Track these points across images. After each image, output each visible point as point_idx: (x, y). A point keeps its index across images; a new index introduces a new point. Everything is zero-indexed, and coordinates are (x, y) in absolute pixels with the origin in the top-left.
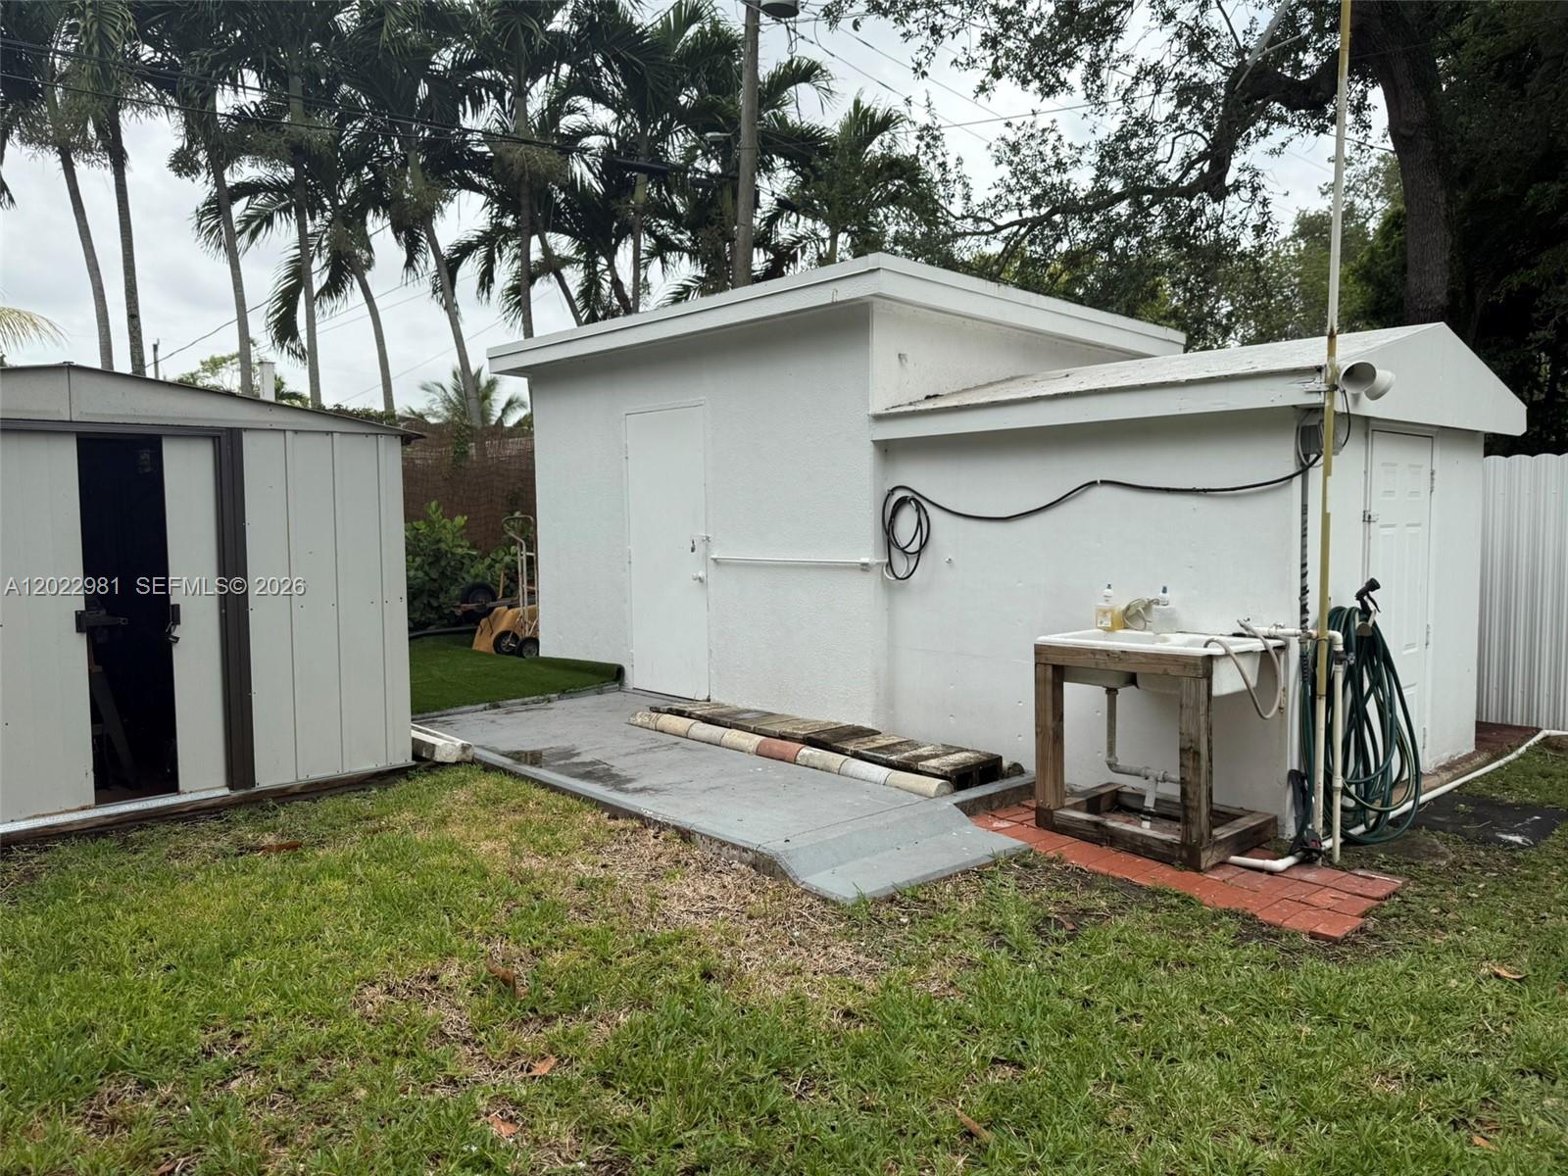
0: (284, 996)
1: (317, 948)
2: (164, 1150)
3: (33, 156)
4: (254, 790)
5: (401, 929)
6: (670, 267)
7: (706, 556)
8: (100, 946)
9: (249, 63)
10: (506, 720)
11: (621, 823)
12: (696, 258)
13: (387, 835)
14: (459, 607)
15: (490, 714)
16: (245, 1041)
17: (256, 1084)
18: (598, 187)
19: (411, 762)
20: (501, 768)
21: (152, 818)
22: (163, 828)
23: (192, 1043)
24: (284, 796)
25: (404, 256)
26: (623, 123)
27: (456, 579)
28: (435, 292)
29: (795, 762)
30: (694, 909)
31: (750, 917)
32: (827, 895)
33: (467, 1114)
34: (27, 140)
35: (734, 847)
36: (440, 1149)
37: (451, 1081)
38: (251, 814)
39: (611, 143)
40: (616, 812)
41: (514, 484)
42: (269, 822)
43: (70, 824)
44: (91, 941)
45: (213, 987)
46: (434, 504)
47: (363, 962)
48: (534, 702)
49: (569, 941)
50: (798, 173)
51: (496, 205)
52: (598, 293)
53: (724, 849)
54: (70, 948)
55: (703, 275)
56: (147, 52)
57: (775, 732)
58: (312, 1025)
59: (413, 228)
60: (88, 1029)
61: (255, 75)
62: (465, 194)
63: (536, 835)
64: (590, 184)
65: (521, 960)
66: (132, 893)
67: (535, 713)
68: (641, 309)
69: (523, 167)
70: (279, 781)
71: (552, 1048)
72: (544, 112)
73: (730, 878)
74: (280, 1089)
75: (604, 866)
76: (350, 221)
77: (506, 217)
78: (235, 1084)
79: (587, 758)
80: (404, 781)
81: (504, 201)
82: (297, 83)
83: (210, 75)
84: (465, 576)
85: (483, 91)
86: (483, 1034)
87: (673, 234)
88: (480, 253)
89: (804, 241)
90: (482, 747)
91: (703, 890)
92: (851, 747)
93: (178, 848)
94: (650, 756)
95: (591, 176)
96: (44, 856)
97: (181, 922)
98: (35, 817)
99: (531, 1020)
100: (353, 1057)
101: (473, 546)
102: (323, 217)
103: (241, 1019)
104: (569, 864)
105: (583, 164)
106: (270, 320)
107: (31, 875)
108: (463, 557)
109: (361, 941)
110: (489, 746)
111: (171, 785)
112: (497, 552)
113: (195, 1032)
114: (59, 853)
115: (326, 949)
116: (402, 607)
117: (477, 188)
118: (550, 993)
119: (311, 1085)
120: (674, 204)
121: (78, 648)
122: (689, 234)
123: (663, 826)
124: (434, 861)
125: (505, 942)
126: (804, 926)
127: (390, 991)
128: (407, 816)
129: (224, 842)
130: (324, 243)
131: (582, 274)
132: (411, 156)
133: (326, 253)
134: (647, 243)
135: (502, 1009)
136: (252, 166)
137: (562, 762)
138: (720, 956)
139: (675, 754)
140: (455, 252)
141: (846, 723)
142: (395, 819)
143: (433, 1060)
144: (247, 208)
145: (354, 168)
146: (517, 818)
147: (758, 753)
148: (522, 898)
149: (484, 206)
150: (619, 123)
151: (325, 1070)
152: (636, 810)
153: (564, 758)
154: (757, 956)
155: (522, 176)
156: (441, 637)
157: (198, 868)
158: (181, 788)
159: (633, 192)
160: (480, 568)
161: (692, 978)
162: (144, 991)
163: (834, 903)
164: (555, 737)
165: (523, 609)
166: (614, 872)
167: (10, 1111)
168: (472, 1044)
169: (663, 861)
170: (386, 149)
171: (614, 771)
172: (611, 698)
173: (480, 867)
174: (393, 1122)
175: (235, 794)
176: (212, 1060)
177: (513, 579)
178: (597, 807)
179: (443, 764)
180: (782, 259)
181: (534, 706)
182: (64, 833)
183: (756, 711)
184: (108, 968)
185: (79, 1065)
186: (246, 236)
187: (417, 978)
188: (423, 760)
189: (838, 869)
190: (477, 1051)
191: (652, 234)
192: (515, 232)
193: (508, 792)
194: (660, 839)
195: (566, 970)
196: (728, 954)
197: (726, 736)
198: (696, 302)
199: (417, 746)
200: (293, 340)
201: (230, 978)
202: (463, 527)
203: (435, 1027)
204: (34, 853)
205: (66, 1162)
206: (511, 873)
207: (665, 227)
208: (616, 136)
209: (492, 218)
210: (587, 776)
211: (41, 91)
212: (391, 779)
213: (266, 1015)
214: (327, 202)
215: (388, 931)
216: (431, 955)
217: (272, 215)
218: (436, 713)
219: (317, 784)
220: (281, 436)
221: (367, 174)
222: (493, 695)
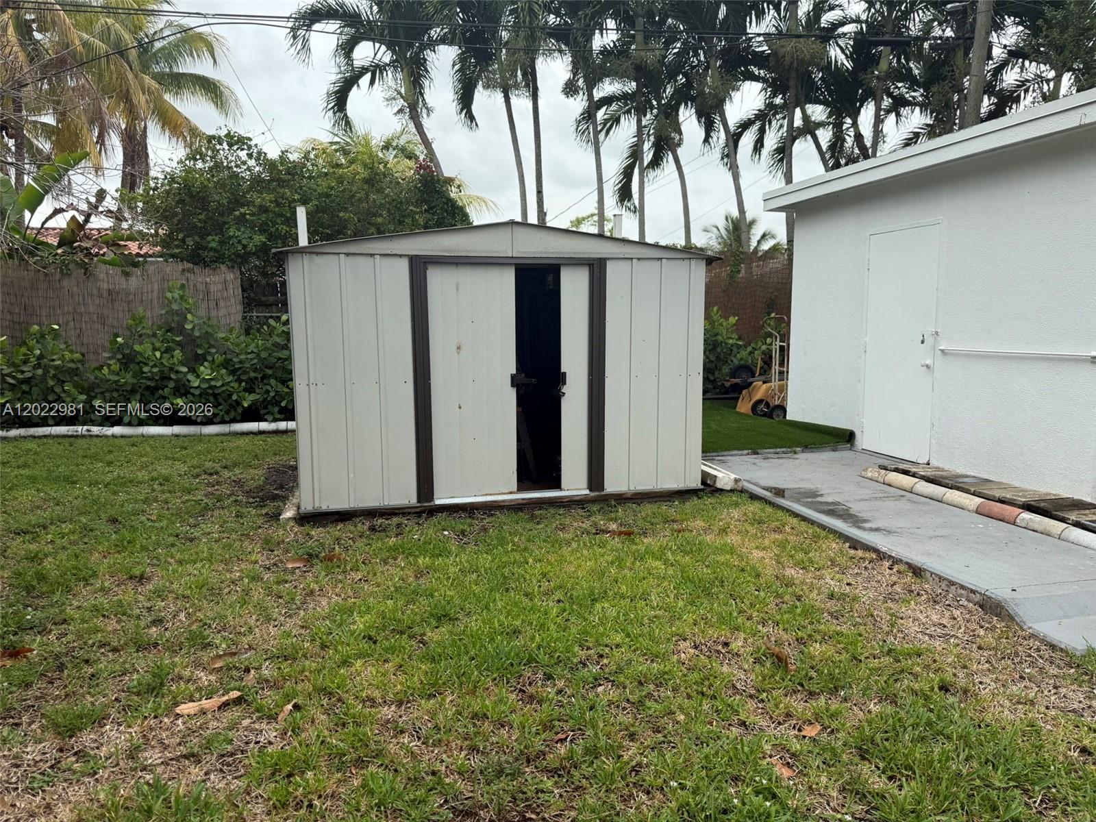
0: (628, 635)
1: (647, 605)
2: (560, 724)
3: (490, 96)
4: (603, 493)
5: (702, 604)
6: (903, 119)
7: (934, 347)
8: (522, 580)
9: (611, 15)
10: (764, 464)
11: (860, 553)
12: (926, 110)
13: (687, 534)
14: (728, 381)
15: (752, 458)
16: (605, 661)
17: (614, 694)
18: (848, 65)
19: (700, 486)
20: (764, 499)
21: (545, 503)
22: (552, 511)
23: (575, 656)
24: (621, 499)
25: (703, 135)
26: (873, 10)
27: (727, 362)
28: (722, 158)
29: (1014, 524)
30: (928, 632)
31: (980, 648)
32: (1055, 643)
33: (756, 753)
34: (486, 87)
35: (963, 587)
36: (738, 774)
37: (743, 724)
38: (602, 508)
39: (862, 28)
40: (855, 544)
41: (772, 293)
42: (613, 515)
43: (504, 501)
44: (517, 575)
45: (586, 620)
46: (715, 308)
47: (677, 622)
48: (783, 453)
49: (826, 638)
50: (1025, 27)
51: (769, 90)
52: (842, 146)
53: (953, 587)
54: (505, 578)
55: (932, 122)
56: (552, 19)
57: (994, 497)
58: (647, 660)
59: (709, 114)
60: (516, 632)
61: (614, 22)
62: (747, 83)
63: (793, 552)
64: (843, 64)
65: (790, 644)
66: (538, 549)
67: (785, 460)
68: (878, 155)
69: (792, 57)
70: (620, 489)
71: (817, 718)
72: (809, 13)
73: (958, 612)
74: (628, 700)
75: (848, 584)
76: (669, 115)
77: (777, 97)
78: (600, 689)
79: (829, 499)
80: (695, 498)
81: (775, 86)
82: (640, 22)
83: (589, 25)
84: (733, 358)
85: (765, 5)
86: (765, 695)
87: (907, 93)
88: (755, 128)
89: (1028, 84)
90: (748, 481)
91: (935, 618)
92: (1073, 516)
93: (561, 524)
94: (880, 503)
95: (843, 57)
96: (491, 519)
97: (566, 573)
98: (486, 495)
99: (799, 691)
100: (675, 690)
101: (740, 338)
102: (652, 113)
103: (603, 645)
104: (821, 578)
105: (837, 49)
106: (616, 188)
107: (485, 530)
108: (732, 346)
109: (675, 607)
110: (754, 481)
111: (557, 485)
112: (756, 343)
113: (576, 648)
114: (498, 518)
115: (653, 608)
116: (700, 379)
117: (756, 78)
118: (814, 675)
119: (648, 704)
120: (911, 68)
121: (511, 395)
122: (922, 91)
123: (896, 561)
124: (721, 558)
125: (776, 628)
126: (1032, 664)
127: (696, 647)
128: (699, 523)
129: (587, 525)
130: (652, 132)
131: (831, 133)
132: (712, 62)
133: (652, 138)
134: (887, 102)
135: (777, 678)
136: (610, 84)
137: (809, 500)
138: (955, 675)
139: (903, 505)
140: (738, 127)
141: (1065, 495)
142: (691, 524)
143: (729, 706)
144: (605, 114)
145: (672, 77)
146: (777, 536)
147: (977, 512)
148: (787, 597)
149: (761, 91)
150: (870, 11)
151: (656, 694)
152: (873, 545)
153: (810, 497)
154: (988, 682)
155: (792, 64)
156: (716, 401)
157: (573, 539)
158: (563, 487)
159: (878, 64)
160: (744, 353)
161: (932, 689)
162: (546, 614)
163: (1061, 650)
164: (802, 480)
165: (775, 384)
166: (857, 591)
167: (477, 676)
168: (756, 700)
169: (898, 588)
170: (695, 60)
171: (852, 512)
172: (844, 454)
173: (754, 568)
174: (705, 745)
175: (593, 494)
176: (586, 669)
177: (768, 362)
178: (839, 538)
179: (722, 490)
180: (1006, 100)
181: (784, 455)
182: (501, 506)
183: (974, 477)
184: (526, 595)
185: (512, 654)
186: (603, 133)
187: (715, 642)
188: (708, 486)
189: (1065, 621)
190: (760, 705)
191: (890, 95)
192: (784, 107)
193: (769, 516)
194: (895, 570)
195: (825, 660)
196: (961, 675)
197: (948, 495)
198: (924, 145)
199: (705, 475)
200: (629, 201)
201: (595, 616)
202: (734, 325)
203: (729, 681)
204: (485, 516)
205: (507, 716)
206: (777, 577)
207: (901, 88)
208: (866, 21)
209: (765, 100)
210: (831, 513)
211: (494, 55)
212: (687, 496)
213: (618, 646)
214: (655, 103)
215: (692, 603)
216: (724, 627)
217: (620, 116)
218: (714, 454)
219: (641, 493)
220: (630, 262)
221: (681, 80)
222: (755, 445)
